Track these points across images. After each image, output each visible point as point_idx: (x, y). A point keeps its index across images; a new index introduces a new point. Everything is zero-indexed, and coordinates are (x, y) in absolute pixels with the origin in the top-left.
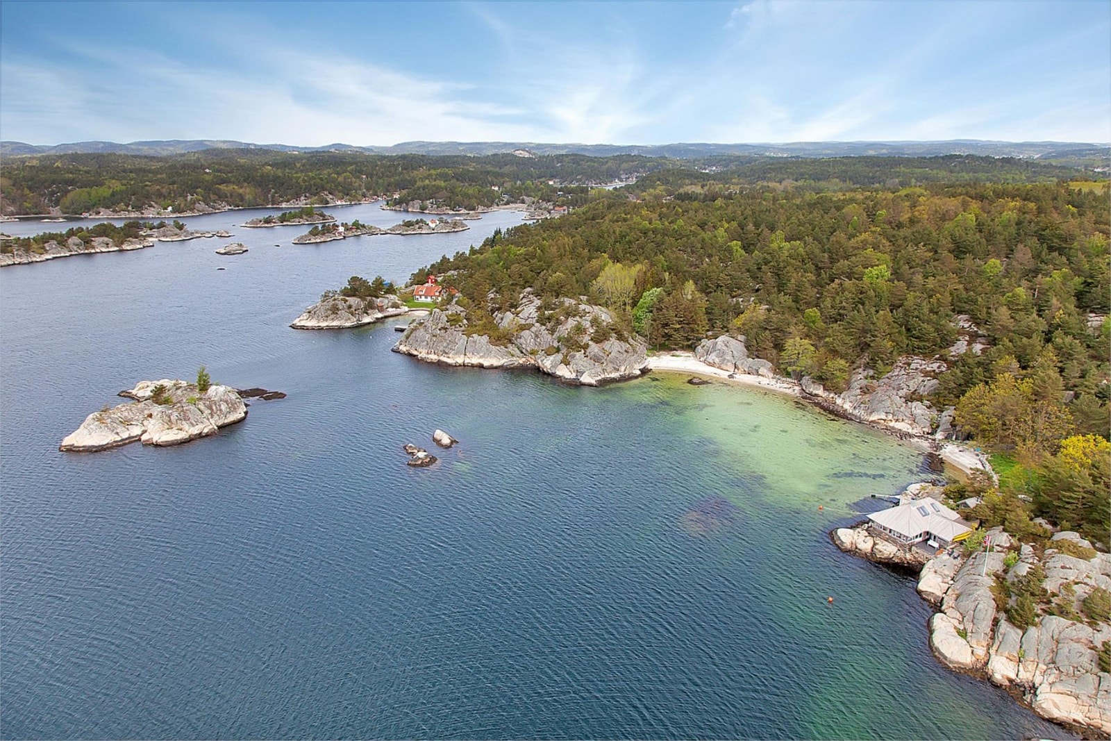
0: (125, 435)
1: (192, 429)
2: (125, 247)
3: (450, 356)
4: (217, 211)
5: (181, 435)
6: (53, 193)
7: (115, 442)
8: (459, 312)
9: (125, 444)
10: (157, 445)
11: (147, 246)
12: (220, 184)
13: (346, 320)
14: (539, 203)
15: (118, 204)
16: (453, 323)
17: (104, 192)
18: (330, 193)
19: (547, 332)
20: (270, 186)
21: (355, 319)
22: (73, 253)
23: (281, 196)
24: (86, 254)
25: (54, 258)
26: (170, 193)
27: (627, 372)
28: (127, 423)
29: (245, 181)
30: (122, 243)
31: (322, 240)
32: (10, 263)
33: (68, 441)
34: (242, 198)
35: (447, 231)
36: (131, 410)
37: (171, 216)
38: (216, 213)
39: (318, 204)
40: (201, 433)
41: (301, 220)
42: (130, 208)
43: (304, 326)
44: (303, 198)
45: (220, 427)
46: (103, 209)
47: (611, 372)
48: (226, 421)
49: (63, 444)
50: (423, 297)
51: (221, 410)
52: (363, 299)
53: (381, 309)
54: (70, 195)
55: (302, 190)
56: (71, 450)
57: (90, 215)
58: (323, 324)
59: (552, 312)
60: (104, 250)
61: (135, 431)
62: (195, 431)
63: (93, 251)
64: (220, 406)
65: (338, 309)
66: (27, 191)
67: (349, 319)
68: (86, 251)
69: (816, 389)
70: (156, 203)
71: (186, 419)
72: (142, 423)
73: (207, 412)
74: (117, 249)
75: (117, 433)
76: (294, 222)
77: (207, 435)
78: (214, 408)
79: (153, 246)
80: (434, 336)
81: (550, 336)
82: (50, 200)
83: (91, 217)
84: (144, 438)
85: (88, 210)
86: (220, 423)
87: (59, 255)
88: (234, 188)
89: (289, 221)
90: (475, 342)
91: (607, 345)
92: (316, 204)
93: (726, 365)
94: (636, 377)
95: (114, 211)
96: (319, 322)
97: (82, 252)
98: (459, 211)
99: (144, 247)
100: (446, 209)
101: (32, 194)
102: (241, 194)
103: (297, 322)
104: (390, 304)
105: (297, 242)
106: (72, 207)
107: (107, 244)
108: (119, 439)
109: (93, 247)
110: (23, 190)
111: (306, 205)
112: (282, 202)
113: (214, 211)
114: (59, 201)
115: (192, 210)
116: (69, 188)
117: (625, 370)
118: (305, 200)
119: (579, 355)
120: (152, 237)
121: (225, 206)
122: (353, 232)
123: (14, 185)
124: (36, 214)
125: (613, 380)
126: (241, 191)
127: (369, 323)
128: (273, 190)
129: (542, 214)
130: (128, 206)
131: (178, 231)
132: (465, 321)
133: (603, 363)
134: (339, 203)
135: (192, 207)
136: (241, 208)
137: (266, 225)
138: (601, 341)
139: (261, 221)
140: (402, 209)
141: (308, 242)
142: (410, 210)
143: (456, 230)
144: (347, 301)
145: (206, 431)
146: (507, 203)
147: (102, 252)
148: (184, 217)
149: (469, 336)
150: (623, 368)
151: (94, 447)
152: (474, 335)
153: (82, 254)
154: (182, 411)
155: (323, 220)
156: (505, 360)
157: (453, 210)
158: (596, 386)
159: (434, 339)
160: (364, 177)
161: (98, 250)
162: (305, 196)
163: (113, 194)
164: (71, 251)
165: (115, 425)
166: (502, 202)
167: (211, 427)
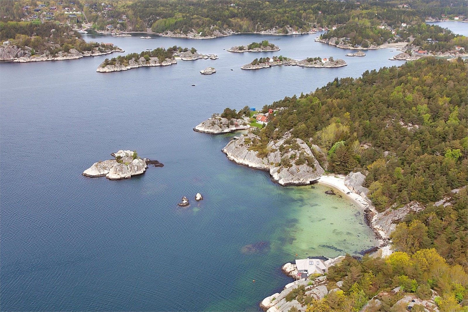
0: (102, 173)
1: (122, 175)
2: (163, 64)
3: (238, 158)
4: (225, 35)
5: (118, 177)
6: (150, 20)
7: (98, 175)
8: (251, 138)
9: (101, 177)
10: (110, 179)
11: (174, 64)
12: (231, 18)
13: (216, 130)
14: (411, 46)
15: (177, 29)
16: (246, 143)
17: (172, 21)
18: (290, 26)
19: (280, 155)
20: (258, 20)
21: (221, 130)
22: (140, 66)
23: (262, 27)
24: (146, 66)
25: (131, 68)
26: (203, 24)
27: (303, 182)
28: (105, 168)
29: (245, 16)
30: (162, 62)
31: (257, 68)
32: (113, 70)
33: (85, 172)
34: (241, 27)
35: (331, 66)
36: (108, 163)
37: (200, 38)
38: (224, 37)
39: (282, 33)
40: (125, 177)
41: (259, 49)
42: (182, 32)
43: (198, 130)
44: (274, 29)
45: (132, 176)
46: (170, 32)
47: (295, 180)
48: (135, 174)
49: (84, 173)
50: (260, 121)
51: (134, 169)
52: (229, 119)
53: (237, 125)
54: (157, 22)
55: (275, 24)
56: (85, 175)
57: (163, 35)
58: (206, 130)
59: (288, 145)
60: (153, 65)
61: (106, 172)
62: (123, 176)
63: (149, 65)
64: (135, 168)
65: (215, 124)
66: (139, 19)
67: (218, 129)
68: (146, 65)
69: (372, 208)
70: (195, 29)
71: (122, 171)
72: (109, 169)
73: (130, 169)
74: (159, 64)
75: (100, 172)
76: (255, 50)
77: (127, 178)
78: (132, 168)
79: (176, 64)
80: (236, 148)
81: (280, 157)
82: (148, 24)
83: (163, 36)
84: (107, 175)
85: (163, 31)
86: (133, 174)
87: (134, 67)
88: (238, 21)
89: (253, 49)
90: (250, 154)
91: (300, 167)
92: (280, 33)
93: (350, 187)
94: (306, 185)
95: (175, 33)
96: (205, 129)
97: (144, 65)
98: (357, 47)
99: (172, 64)
100: (349, 46)
101: (141, 20)
102: (241, 25)
103: (197, 128)
104: (243, 123)
105: (243, 68)
106: (157, 29)
107: (156, 62)
108: (100, 174)
109: (149, 63)
110: (137, 18)
111: (275, 33)
112: (262, 30)
113: (223, 35)
114: (152, 25)
115: (211, 35)
116: (158, 18)
117: (303, 180)
118: (275, 30)
119: (285, 169)
120: (179, 57)
121: (231, 32)
122: (277, 63)
123: (134, 15)
124: (141, 31)
125: (294, 184)
126: (241, 23)
127: (227, 133)
128: (259, 23)
129: (404, 56)
130: (181, 31)
131: (191, 54)
132: (252, 143)
133: (294, 175)
134: (294, 33)
135: (212, 33)
136: (239, 33)
137: (240, 51)
138: (299, 165)
139: (237, 49)
140: (325, 42)
141: (249, 68)
142: (330, 43)
143: (336, 66)
144: (221, 120)
145: (126, 177)
146: (397, 42)
147: (152, 66)
148: (206, 39)
149: (249, 150)
150: (302, 179)
151: (92, 176)
152: (251, 151)
153: (144, 66)
154: (122, 168)
155: (272, 49)
156: (259, 165)
157: (353, 47)
158: (283, 186)
159: (236, 149)
160: (320, 12)
161: (151, 65)
162: (276, 28)
163: (176, 23)
164: (139, 65)
165: (100, 169)
166: (392, 41)
167: (129, 175)
